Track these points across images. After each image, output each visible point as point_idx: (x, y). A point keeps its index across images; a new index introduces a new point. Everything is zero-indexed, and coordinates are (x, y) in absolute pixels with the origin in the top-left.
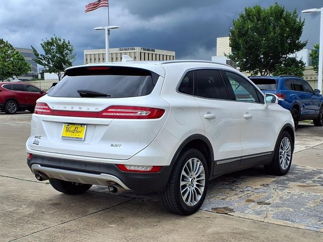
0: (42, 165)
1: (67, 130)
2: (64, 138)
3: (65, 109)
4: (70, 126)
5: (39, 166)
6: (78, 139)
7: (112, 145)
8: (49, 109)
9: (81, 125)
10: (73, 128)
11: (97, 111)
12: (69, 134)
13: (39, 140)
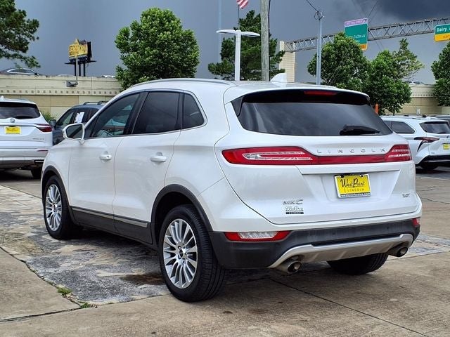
0: (315, 244)
1: (344, 185)
2: (344, 197)
3: (340, 154)
4: (345, 178)
5: (312, 246)
6: (366, 195)
7: (404, 196)
8: (307, 154)
9: (362, 174)
10: (350, 180)
11: (383, 153)
12: (348, 190)
13: (300, 206)
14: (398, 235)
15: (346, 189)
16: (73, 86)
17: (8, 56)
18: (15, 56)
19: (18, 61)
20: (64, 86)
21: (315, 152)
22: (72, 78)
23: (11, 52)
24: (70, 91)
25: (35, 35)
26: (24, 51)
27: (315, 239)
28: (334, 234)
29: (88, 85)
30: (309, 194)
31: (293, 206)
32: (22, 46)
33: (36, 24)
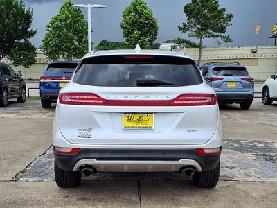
0: (98, 159)
1: (129, 120)
2: (126, 129)
3: (126, 99)
5: (95, 160)
6: (148, 128)
7: (189, 132)
8: (100, 98)
9: (147, 113)
10: (136, 117)
11: (168, 99)
13: (89, 133)
14: (178, 159)
15: (131, 123)
16: (255, 52)
17: (214, 36)
18: (218, 36)
19: (219, 38)
20: (249, 52)
21: (104, 97)
22: (254, 48)
23: (216, 34)
24: (253, 56)
25: (230, 23)
26: (224, 33)
27: (97, 155)
28: (112, 153)
29: (265, 51)
30: (97, 125)
31: (84, 132)
32: (223, 30)
33: (231, 16)
